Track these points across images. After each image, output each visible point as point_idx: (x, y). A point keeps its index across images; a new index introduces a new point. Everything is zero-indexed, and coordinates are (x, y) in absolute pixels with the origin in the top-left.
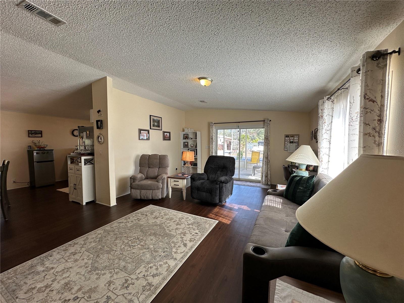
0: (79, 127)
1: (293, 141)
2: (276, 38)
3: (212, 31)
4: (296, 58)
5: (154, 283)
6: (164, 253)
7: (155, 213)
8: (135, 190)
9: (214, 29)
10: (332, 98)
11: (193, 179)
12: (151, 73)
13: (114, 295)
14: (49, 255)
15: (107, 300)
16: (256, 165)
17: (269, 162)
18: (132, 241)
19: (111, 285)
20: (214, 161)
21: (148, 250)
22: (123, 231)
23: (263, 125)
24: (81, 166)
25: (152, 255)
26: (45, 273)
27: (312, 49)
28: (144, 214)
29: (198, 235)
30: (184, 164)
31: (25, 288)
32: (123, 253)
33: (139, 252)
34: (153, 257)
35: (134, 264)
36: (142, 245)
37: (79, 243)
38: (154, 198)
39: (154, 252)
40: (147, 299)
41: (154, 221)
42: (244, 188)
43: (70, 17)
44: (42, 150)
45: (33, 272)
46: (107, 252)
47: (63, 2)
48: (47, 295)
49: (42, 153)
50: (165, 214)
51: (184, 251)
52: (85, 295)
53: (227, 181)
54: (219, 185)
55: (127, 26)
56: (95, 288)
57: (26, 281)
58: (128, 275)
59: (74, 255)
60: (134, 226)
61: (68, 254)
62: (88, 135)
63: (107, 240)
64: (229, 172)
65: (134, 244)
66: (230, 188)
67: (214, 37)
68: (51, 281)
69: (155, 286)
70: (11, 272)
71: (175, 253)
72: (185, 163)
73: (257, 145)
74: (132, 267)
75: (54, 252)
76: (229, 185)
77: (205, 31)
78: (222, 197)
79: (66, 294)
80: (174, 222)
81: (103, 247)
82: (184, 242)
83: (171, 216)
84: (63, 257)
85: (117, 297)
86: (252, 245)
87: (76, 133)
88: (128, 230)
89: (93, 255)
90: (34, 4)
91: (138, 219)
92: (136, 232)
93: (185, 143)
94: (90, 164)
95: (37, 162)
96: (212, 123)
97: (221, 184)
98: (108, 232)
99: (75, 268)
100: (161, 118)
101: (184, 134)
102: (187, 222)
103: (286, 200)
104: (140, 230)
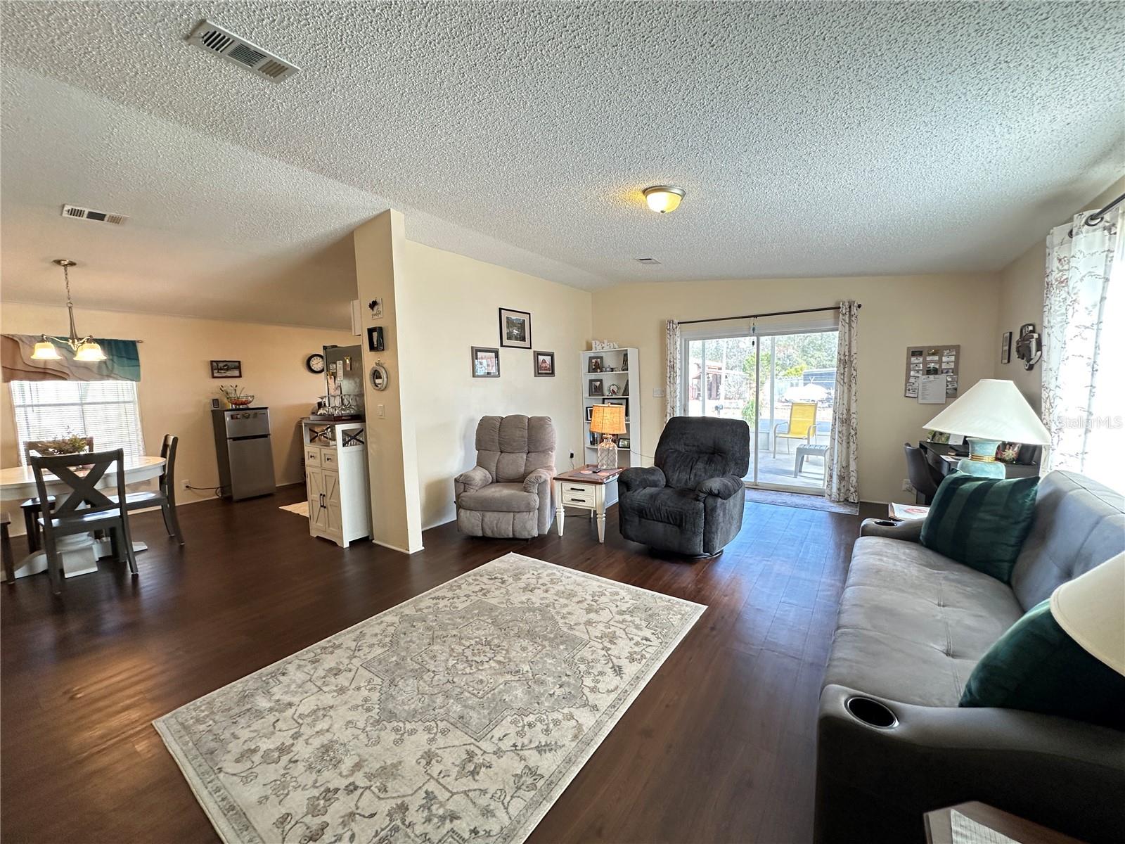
0: (325, 348)
1: (937, 367)
2: (922, 28)
3: (705, 34)
4: (986, 89)
5: (543, 771)
6: (562, 689)
7: (523, 577)
8: (468, 512)
9: (713, 27)
10: (1107, 216)
11: (625, 483)
12: (508, 189)
13: (443, 790)
14: (278, 670)
15: (427, 802)
16: (805, 442)
17: (856, 433)
18: (473, 650)
19: (432, 763)
20: (685, 433)
21: (517, 678)
22: (447, 621)
23: (832, 321)
24: (336, 450)
25: (529, 692)
26: (274, 715)
27: (1053, 50)
28: (495, 578)
29: (651, 644)
30: (592, 443)
31: (235, 748)
32: (455, 680)
33: (496, 681)
34: (532, 696)
35: (486, 712)
36: (499, 662)
37: (344, 646)
38: (518, 536)
39: (535, 682)
40: (529, 814)
41: (524, 599)
42: (775, 512)
43: (310, 52)
44: (243, 409)
45: (248, 710)
46: (414, 674)
47: (295, 9)
48: (285, 772)
49: (244, 416)
50: (552, 580)
51: (618, 687)
52: (372, 783)
53: (729, 491)
54: (704, 503)
55: (455, 56)
56: (394, 766)
57: (236, 733)
58: (473, 740)
59: (337, 677)
60: (474, 609)
61: (321, 673)
62: (349, 369)
63: (409, 642)
64: (732, 464)
65: (479, 656)
66: (736, 512)
67: (710, 52)
68: (291, 737)
69: (547, 777)
70: (201, 706)
71: (593, 690)
72: (593, 437)
73: (801, 382)
74: (479, 719)
75: (290, 663)
76: (732, 504)
77: (681, 38)
78: (714, 538)
79: (327, 774)
80: (578, 602)
81: (403, 659)
82: (612, 662)
83: (568, 587)
84: (311, 678)
85: (451, 797)
86: (846, 691)
87: (317, 364)
88: (460, 618)
89: (380, 680)
90: (226, 27)
91: (482, 589)
92: (482, 625)
93: (594, 383)
94: (356, 445)
95: (235, 439)
96: (673, 323)
97: (710, 501)
98: (411, 621)
99: (342, 710)
100: (529, 314)
101: (590, 357)
102: (617, 606)
103: (929, 553)
104: (490, 621)
